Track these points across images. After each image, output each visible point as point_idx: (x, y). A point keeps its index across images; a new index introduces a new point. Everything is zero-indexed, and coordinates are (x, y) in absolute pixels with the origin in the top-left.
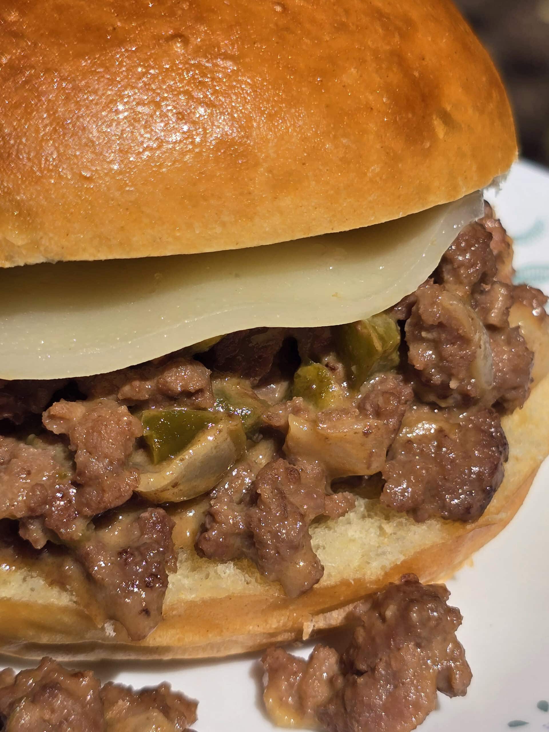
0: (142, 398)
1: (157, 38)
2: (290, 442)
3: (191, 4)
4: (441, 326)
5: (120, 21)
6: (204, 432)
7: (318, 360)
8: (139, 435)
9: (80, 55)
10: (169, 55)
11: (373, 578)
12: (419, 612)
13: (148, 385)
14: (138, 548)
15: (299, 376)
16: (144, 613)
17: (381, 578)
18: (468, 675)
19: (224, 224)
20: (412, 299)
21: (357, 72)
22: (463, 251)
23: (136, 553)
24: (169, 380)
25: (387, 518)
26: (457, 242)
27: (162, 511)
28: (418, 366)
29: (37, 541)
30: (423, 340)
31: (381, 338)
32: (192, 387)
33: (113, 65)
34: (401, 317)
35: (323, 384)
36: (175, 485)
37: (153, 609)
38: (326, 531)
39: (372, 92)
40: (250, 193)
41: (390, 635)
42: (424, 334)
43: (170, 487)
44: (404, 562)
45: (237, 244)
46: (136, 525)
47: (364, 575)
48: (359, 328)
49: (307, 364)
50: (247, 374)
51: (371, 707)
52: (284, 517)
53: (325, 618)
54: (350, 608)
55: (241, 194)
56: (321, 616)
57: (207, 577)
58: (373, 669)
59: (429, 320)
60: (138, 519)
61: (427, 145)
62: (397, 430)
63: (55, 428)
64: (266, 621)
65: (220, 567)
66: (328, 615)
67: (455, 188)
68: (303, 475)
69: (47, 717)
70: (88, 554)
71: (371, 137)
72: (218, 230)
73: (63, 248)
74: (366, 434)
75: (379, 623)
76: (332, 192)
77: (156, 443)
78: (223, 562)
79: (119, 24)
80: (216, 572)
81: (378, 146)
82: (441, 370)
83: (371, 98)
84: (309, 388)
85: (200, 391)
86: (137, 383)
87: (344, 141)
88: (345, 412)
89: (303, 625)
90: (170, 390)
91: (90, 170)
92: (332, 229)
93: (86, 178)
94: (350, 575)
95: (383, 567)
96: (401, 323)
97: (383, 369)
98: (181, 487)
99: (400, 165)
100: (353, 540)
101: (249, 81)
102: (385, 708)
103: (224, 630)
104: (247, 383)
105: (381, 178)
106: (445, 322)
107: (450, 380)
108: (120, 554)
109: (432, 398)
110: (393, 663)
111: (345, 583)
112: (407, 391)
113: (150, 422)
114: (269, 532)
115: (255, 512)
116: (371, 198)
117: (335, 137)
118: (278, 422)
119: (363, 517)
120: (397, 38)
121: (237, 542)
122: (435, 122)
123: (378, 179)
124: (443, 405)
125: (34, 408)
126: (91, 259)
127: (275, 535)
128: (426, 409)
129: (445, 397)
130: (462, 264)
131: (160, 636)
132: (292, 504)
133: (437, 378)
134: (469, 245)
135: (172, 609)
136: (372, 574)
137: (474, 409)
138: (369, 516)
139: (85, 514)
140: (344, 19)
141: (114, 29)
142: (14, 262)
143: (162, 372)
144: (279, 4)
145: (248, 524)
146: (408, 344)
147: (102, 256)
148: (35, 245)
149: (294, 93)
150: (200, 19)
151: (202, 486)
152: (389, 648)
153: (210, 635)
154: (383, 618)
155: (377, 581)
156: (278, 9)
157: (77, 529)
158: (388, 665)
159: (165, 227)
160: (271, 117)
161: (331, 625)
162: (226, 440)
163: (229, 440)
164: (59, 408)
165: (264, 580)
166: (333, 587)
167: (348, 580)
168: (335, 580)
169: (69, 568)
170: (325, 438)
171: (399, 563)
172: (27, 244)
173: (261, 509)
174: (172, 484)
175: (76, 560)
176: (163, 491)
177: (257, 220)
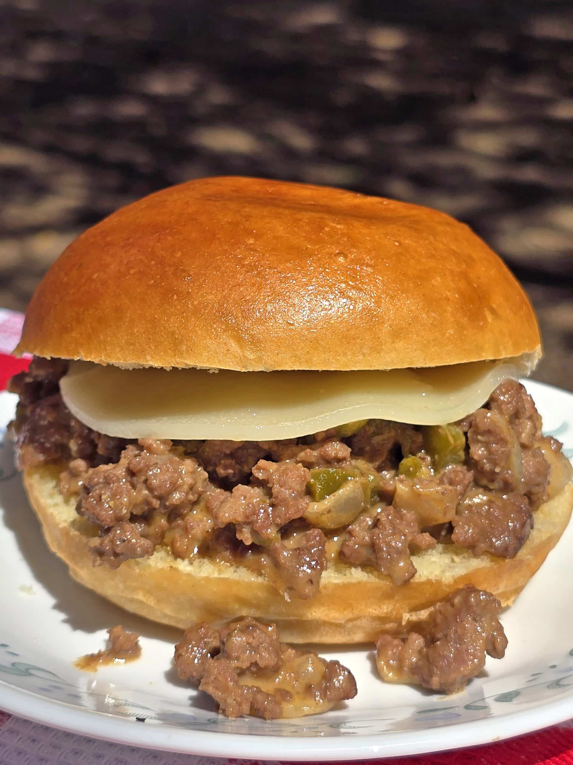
0: (311, 461)
1: (330, 254)
2: (397, 499)
3: (348, 238)
4: (489, 432)
5: (310, 245)
6: (346, 483)
7: (414, 454)
8: (309, 480)
9: (288, 261)
10: (336, 263)
11: (447, 582)
12: (475, 597)
13: (315, 453)
14: (306, 548)
15: (402, 464)
16: (310, 581)
17: (452, 584)
18: (505, 642)
19: (364, 354)
20: (472, 418)
21: (441, 279)
22: (504, 394)
23: (305, 549)
24: (327, 449)
25: (457, 554)
26: (499, 388)
27: (320, 531)
28: (476, 457)
29: (247, 539)
30: (478, 441)
31: (453, 436)
32: (340, 455)
33: (306, 267)
34: (465, 429)
35: (417, 467)
36: (329, 511)
37: (314, 581)
38: (418, 558)
39: (449, 291)
40: (379, 338)
41: (458, 613)
42: (479, 437)
43: (326, 513)
44: (466, 575)
46: (304, 538)
47: (441, 578)
48: (440, 431)
49: (407, 457)
50: (371, 460)
51: (444, 657)
52: (394, 534)
53: (416, 615)
54: (432, 609)
55: (374, 338)
56: (413, 614)
57: (345, 575)
58: (446, 636)
59: (482, 427)
60: (306, 535)
61: (481, 324)
62: (463, 495)
63: (260, 475)
64: (380, 607)
65: (353, 569)
66: (418, 612)
67: (498, 351)
68: (404, 518)
69: (251, 640)
70: (277, 549)
71: (449, 314)
72: (361, 357)
73: (275, 362)
74: (443, 493)
75: (449, 608)
76: (425, 342)
77: (318, 488)
78: (356, 566)
79: (309, 246)
80: (351, 573)
81: (452, 320)
82: (490, 460)
83: (448, 293)
84: (409, 470)
85: (344, 460)
86: (308, 450)
87: (433, 314)
88: (431, 481)
89: (402, 614)
90: (328, 456)
91: (293, 319)
93: (290, 324)
94: (433, 577)
95: (453, 577)
96: (465, 434)
97: (455, 462)
98: (332, 514)
99: (465, 332)
100: (435, 562)
101: (380, 278)
102: (454, 657)
103: (355, 609)
104: (370, 466)
105: (454, 338)
106: (492, 428)
107: (495, 468)
108: (295, 550)
109: (484, 482)
110: (459, 630)
111: (429, 582)
112: (470, 475)
113: (316, 476)
114: (384, 542)
115: (376, 531)
116: (447, 348)
117: (428, 311)
118: (390, 488)
119: (441, 554)
120: (464, 266)
121: (365, 553)
122: (486, 312)
123: (452, 338)
124: (491, 487)
125: (246, 469)
126: (289, 369)
127: (388, 545)
128: (481, 490)
129: (492, 481)
130: (503, 402)
131: (315, 612)
132: (399, 529)
133: (488, 467)
134: (507, 391)
135: (325, 587)
136: (446, 579)
137: (512, 494)
138: (445, 553)
139: (277, 522)
140: (434, 252)
141: (307, 249)
142: (247, 369)
143: (323, 446)
144: (397, 241)
145: (372, 538)
146: (469, 445)
147: (297, 368)
148: (260, 359)
149: (405, 286)
150: (354, 246)
151: (344, 518)
152: (457, 621)
153: (346, 613)
154: (453, 605)
155: (449, 586)
156: (397, 244)
157: (272, 532)
158: (456, 632)
159: (331, 353)
160: (392, 298)
161: (420, 619)
162: (359, 488)
163: (361, 489)
164: (262, 463)
165: (380, 576)
166: (422, 584)
167: (431, 580)
168: (423, 579)
169: (264, 560)
170: (418, 495)
171: (463, 574)
172: (255, 358)
173: (379, 529)
174: (328, 510)
175: (269, 555)
176: (322, 514)
177: (382, 354)
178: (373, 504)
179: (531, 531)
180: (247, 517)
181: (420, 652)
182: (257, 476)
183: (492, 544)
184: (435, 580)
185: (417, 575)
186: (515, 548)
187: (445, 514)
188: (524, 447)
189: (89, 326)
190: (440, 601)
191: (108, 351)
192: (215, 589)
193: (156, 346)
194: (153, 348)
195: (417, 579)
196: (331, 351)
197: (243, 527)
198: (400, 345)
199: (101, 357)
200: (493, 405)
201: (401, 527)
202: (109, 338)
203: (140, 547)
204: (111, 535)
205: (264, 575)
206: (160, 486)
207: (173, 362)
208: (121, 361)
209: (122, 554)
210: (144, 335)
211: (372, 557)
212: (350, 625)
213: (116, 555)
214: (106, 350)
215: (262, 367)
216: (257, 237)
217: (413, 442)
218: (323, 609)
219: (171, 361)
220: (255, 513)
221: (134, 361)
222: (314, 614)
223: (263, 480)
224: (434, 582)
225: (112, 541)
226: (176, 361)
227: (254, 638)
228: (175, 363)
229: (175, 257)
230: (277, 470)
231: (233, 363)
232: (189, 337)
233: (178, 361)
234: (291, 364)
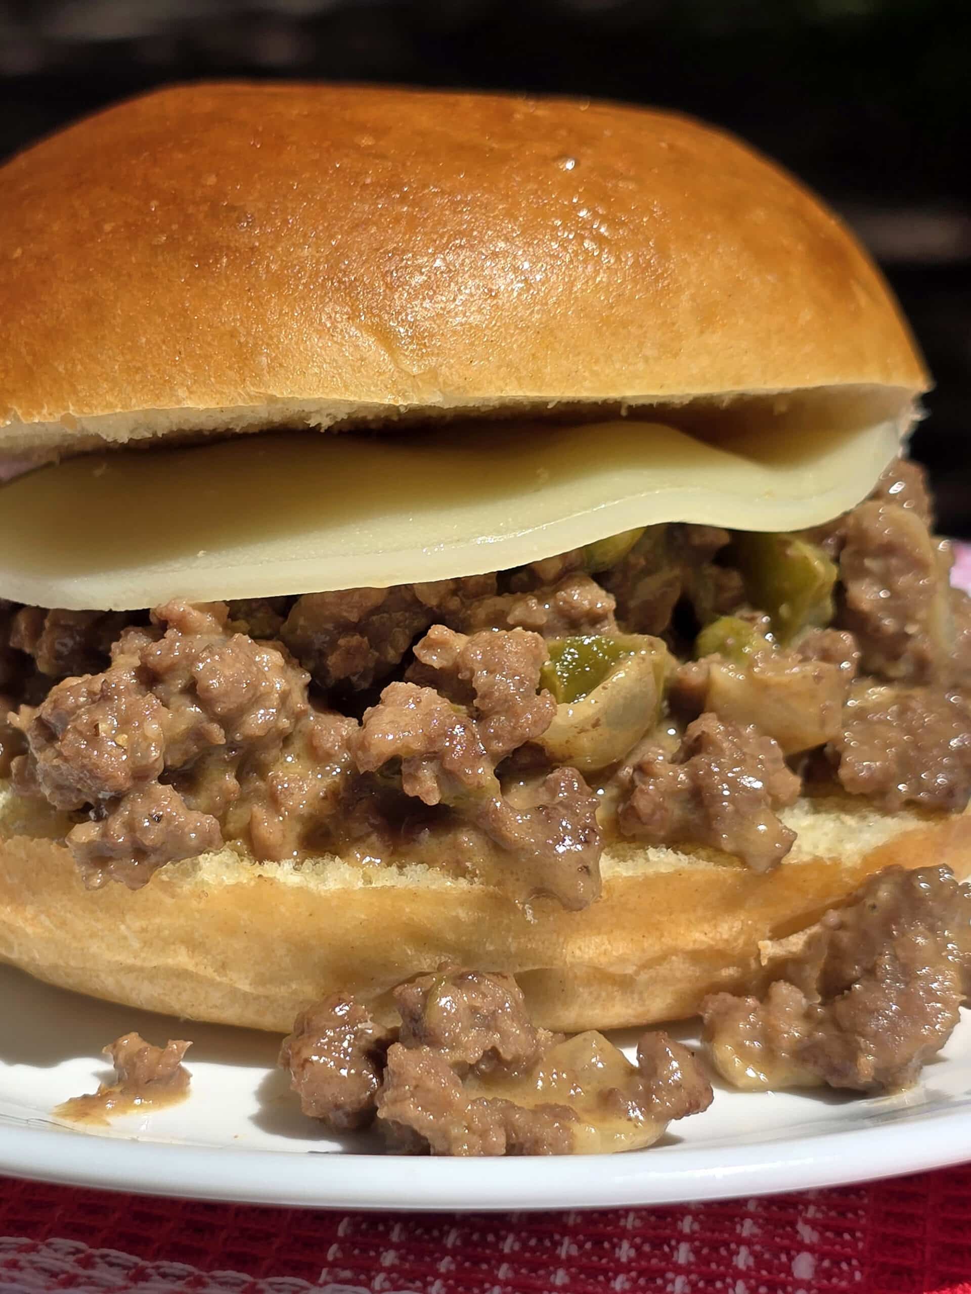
0: (539, 622)
3: (569, 132)
4: (889, 548)
5: (496, 142)
6: (619, 665)
7: (728, 614)
10: (560, 174)
11: (850, 864)
12: (927, 881)
13: (546, 606)
14: (559, 803)
16: (584, 868)
17: (858, 867)
19: (646, 359)
23: (559, 807)
27: (577, 772)
28: (862, 608)
29: (429, 794)
30: (865, 573)
33: (501, 181)
34: (831, 553)
35: (743, 637)
36: (596, 725)
41: (890, 920)
42: (868, 563)
43: (589, 727)
44: (885, 846)
45: (661, 387)
46: (541, 789)
48: (789, 551)
51: (876, 1014)
53: (781, 945)
54: (815, 929)
56: (775, 942)
59: (876, 539)
60: (545, 783)
61: (852, 307)
63: (434, 660)
66: (784, 940)
69: (478, 1001)
70: (496, 811)
71: (797, 281)
72: (641, 366)
73: (465, 379)
74: (817, 678)
77: (562, 679)
78: (657, 844)
79: (495, 145)
80: (647, 859)
81: (805, 291)
82: (894, 611)
83: (785, 241)
84: (724, 644)
85: (606, 617)
86: (532, 599)
87: (770, 278)
89: (760, 944)
90: (573, 608)
92: (765, 383)
96: (835, 560)
97: (814, 622)
98: (599, 730)
101: (656, 202)
105: (814, 329)
106: (895, 542)
107: (905, 625)
108: (538, 809)
109: (879, 662)
111: (817, 863)
114: (724, 780)
115: (698, 760)
118: (695, 681)
121: (678, 810)
123: (810, 329)
124: (892, 672)
127: (734, 784)
128: (873, 680)
129: (894, 658)
133: (889, 624)
136: (847, 857)
139: (492, 750)
141: (491, 149)
142: (406, 399)
145: (693, 778)
146: (847, 584)
148: (433, 374)
150: (584, 143)
152: (891, 936)
155: (853, 871)
157: (485, 773)
158: (895, 958)
159: (581, 358)
161: (790, 953)
162: (649, 673)
163: (652, 675)
164: (438, 631)
165: (717, 852)
166: (803, 868)
167: (822, 858)
168: (806, 858)
169: (467, 839)
170: (762, 687)
171: (880, 844)
174: (593, 722)
175: (476, 828)
176: (582, 731)
180: (431, 740)
181: (807, 1016)
182: (428, 663)
184: (830, 859)
185: (795, 850)
187: (823, 724)
189: (23, 350)
190: (836, 906)
191: (81, 395)
192: (363, 917)
193: (196, 367)
194: (190, 371)
195: (792, 859)
196: (579, 354)
197: (418, 768)
198: (714, 339)
199: (67, 408)
202: (79, 367)
203: (195, 830)
204: (125, 812)
205: (469, 872)
206: (226, 694)
207: (240, 394)
208: (118, 410)
209: (155, 850)
210: (164, 348)
211: (695, 817)
212: (644, 978)
213: (140, 852)
214: (75, 392)
215: (439, 393)
216: (378, 134)
217: (720, 588)
218: (597, 939)
219: (236, 394)
220: (445, 733)
221: (146, 406)
223: (441, 669)
224: (828, 863)
225: (131, 827)
226: (248, 394)
227: (485, 996)
228: (246, 397)
229: (203, 186)
231: (376, 386)
232: (271, 338)
233: (252, 393)
234: (501, 383)
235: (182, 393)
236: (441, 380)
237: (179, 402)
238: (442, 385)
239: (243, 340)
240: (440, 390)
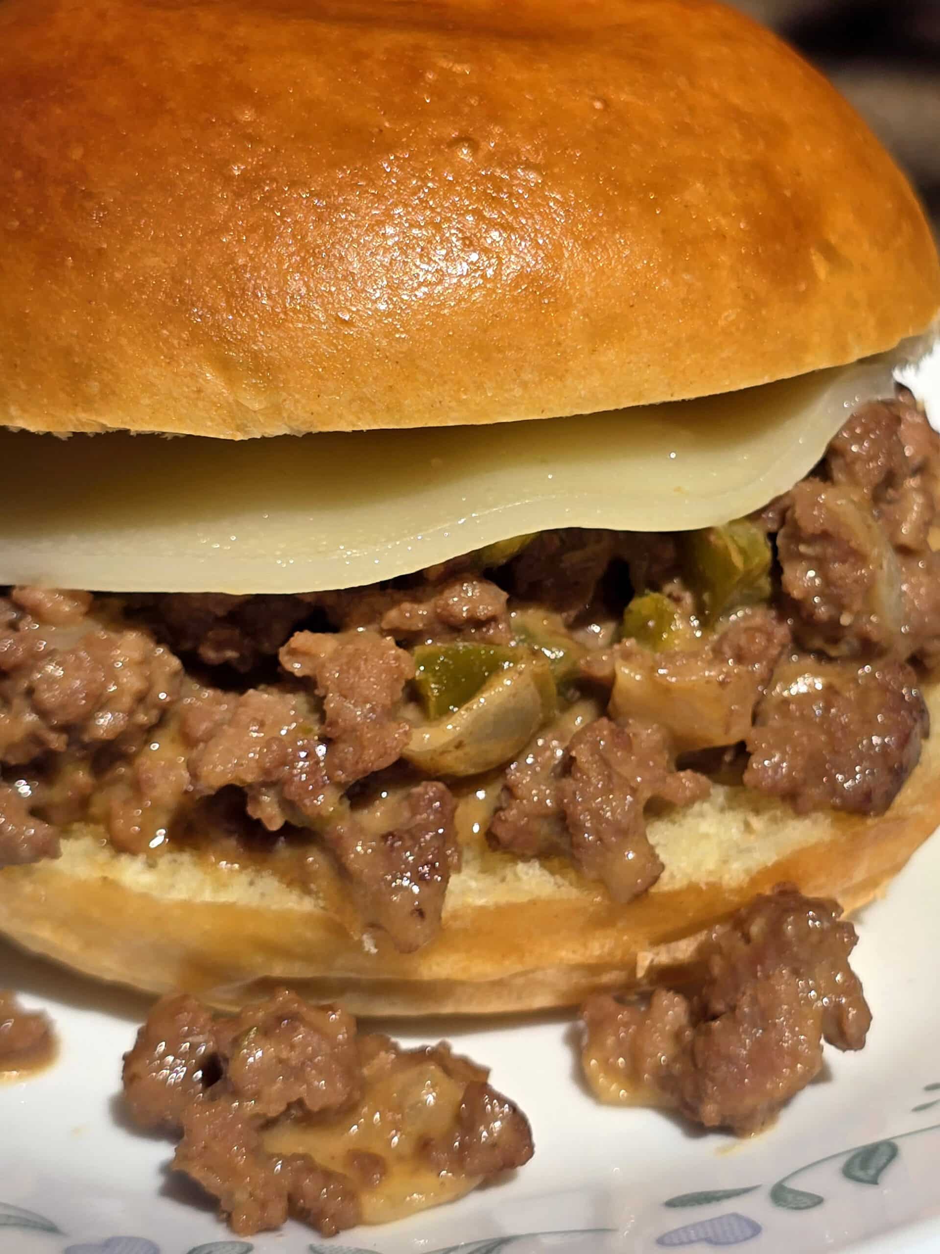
0: (414, 628)
1: (437, 143)
2: (618, 697)
3: (481, 99)
4: (825, 536)
5: (389, 121)
6: (498, 675)
7: (656, 588)
8: (410, 677)
9: (335, 164)
10: (452, 165)
11: (734, 884)
12: (796, 924)
13: (423, 611)
14: (408, 831)
15: (631, 612)
16: (417, 913)
17: (745, 886)
18: (866, 1017)
19: (524, 385)
20: (787, 502)
21: (705, 188)
22: (859, 440)
23: (406, 837)
24: (451, 602)
25: (757, 812)
26: (849, 425)
27: (441, 786)
28: (796, 594)
29: (271, 818)
30: (801, 557)
31: (742, 551)
32: (483, 611)
33: (379, 178)
34: (772, 526)
35: (665, 620)
36: (459, 745)
37: (428, 909)
38: (669, 825)
39: (726, 214)
40: (559, 344)
41: (757, 958)
42: (803, 548)
43: (451, 748)
44: (778, 866)
45: (543, 411)
46: (405, 804)
47: (721, 878)
48: (712, 538)
49: (642, 595)
50: (558, 607)
51: (730, 1059)
52: (608, 790)
53: (670, 950)
54: (703, 936)
55: (548, 344)
56: (663, 949)
57: (503, 880)
58: (733, 1008)
59: (809, 526)
60: (409, 796)
61: (803, 287)
62: (768, 681)
63: (296, 667)
64: (585, 946)
65: (521, 867)
66: (673, 945)
67: (844, 348)
68: (635, 741)
70: (340, 837)
71: (724, 273)
72: (518, 392)
73: (312, 414)
74: (722, 684)
75: (741, 945)
76: (671, 345)
77: (433, 689)
78: (525, 859)
79: (387, 124)
80: (515, 874)
81: (733, 285)
82: (828, 599)
83: (723, 222)
84: (645, 626)
85: (492, 620)
86: (406, 606)
87: (687, 277)
88: (695, 655)
89: (636, 955)
90: (452, 616)
91: (350, 311)
92: (672, 395)
93: (344, 322)
94: (701, 878)
95: (747, 871)
96: (772, 536)
97: (747, 601)
98: (467, 749)
99: (764, 312)
100: (706, 836)
101: (558, 197)
102: (750, 1059)
103: (526, 954)
104: (558, 620)
105: (738, 329)
106: (831, 529)
107: (841, 613)
108: (384, 837)
109: (817, 643)
110: (761, 998)
111: (693, 889)
112: (782, 632)
113: (428, 661)
114: (588, 810)
115: (568, 784)
116: (724, 355)
117: (674, 272)
118: (600, 672)
119: (722, 810)
120: (761, 146)
121: (544, 829)
122: (814, 258)
123: (733, 329)
124: (833, 653)
126: (349, 429)
127: (597, 815)
128: (810, 660)
129: (835, 641)
130: (857, 457)
131: (438, 964)
132: (620, 776)
133: (823, 612)
134: (867, 432)
135: (455, 916)
136: (731, 878)
137: (881, 663)
138: (731, 808)
139: (338, 779)
140: (687, 120)
141: (381, 131)
142: (246, 433)
143: (441, 592)
144: (599, 99)
145: (558, 800)
146: (781, 564)
147: (364, 426)
148: (276, 410)
149: (619, 214)
150: (494, 118)
151: (495, 752)
152: (756, 977)
153: (507, 963)
154: (747, 938)
155: (739, 890)
156: (598, 105)
157: (327, 802)
158: (755, 1000)
159: (447, 387)
160: (587, 244)
161: (675, 959)
162: (528, 685)
163: (532, 688)
164: (302, 639)
165: (581, 882)
166: (676, 893)
167: (698, 884)
168: (679, 883)
169: (313, 859)
170: (666, 690)
171: (770, 864)
172: (266, 408)
173: (576, 780)
174: (456, 743)
175: (324, 849)
176: (443, 753)
177: (569, 381)
178: (567, 706)
179: (923, 742)
180: (267, 772)
181: (677, 1036)
182: (290, 669)
183: (834, 789)
184: (707, 884)
185: (665, 876)
186: (886, 792)
187: (727, 729)
188: (904, 551)
192: (207, 926)
194: (23, 387)
195: (667, 884)
196: (445, 382)
197: (260, 794)
198: (609, 356)
200: (836, 466)
201: (625, 770)
205: (315, 893)
206: (63, 706)
207: (72, 419)
211: (561, 840)
212: (520, 981)
215: (284, 426)
216: (260, 105)
217: (655, 558)
220: (287, 761)
222: (435, 968)
223: (303, 677)
224: (704, 888)
227: (293, 1047)
228: (79, 421)
229: (68, 161)
230: (335, 656)
231: (212, 420)
232: (106, 360)
233: (84, 420)
234: (351, 418)
235: (13, 410)
236: (285, 415)
237: (12, 418)
238: (286, 419)
239: (77, 360)
240: (286, 424)
